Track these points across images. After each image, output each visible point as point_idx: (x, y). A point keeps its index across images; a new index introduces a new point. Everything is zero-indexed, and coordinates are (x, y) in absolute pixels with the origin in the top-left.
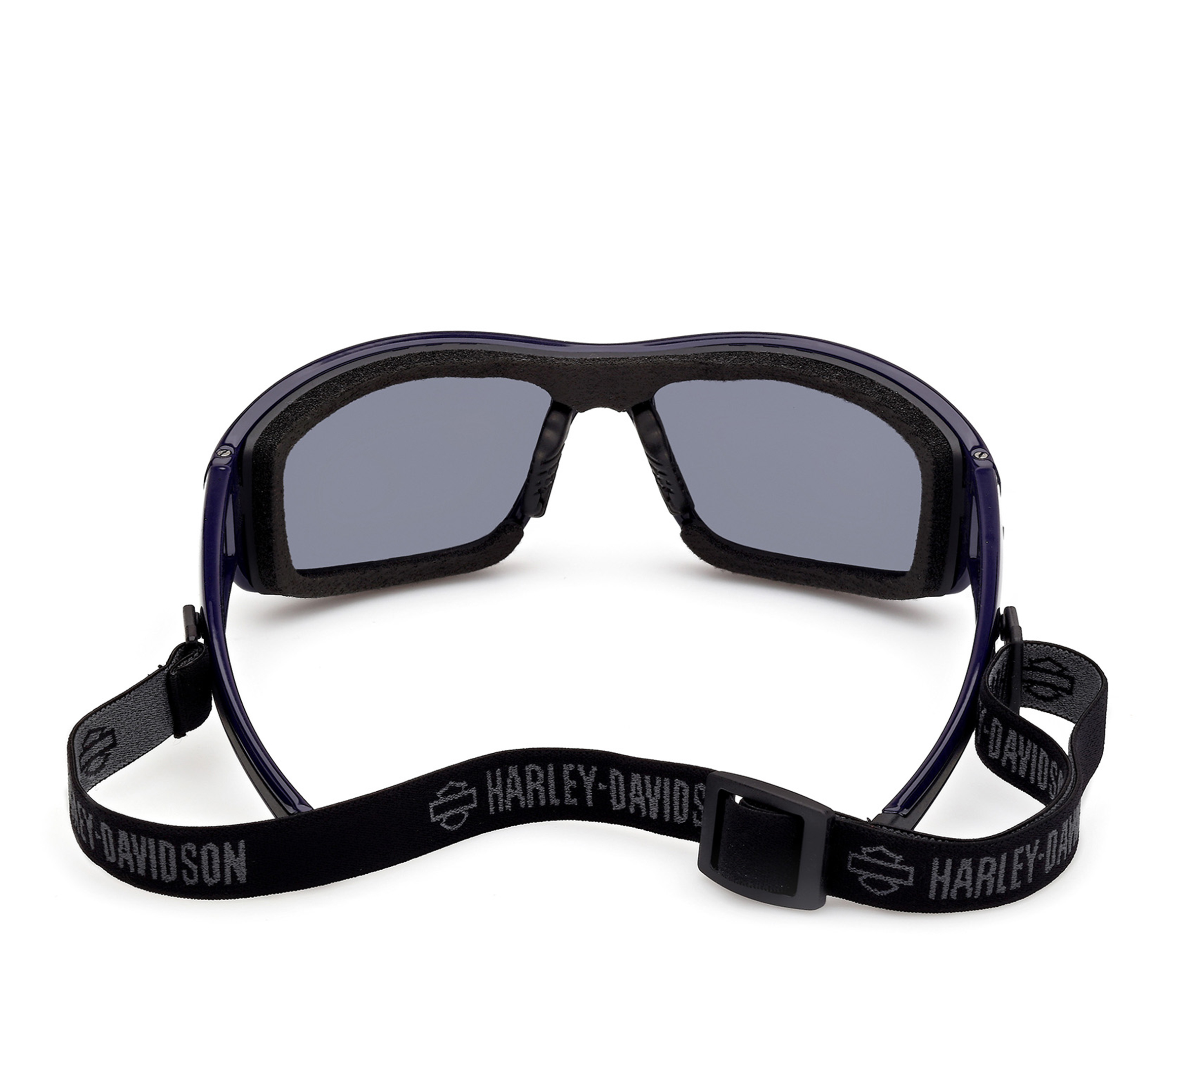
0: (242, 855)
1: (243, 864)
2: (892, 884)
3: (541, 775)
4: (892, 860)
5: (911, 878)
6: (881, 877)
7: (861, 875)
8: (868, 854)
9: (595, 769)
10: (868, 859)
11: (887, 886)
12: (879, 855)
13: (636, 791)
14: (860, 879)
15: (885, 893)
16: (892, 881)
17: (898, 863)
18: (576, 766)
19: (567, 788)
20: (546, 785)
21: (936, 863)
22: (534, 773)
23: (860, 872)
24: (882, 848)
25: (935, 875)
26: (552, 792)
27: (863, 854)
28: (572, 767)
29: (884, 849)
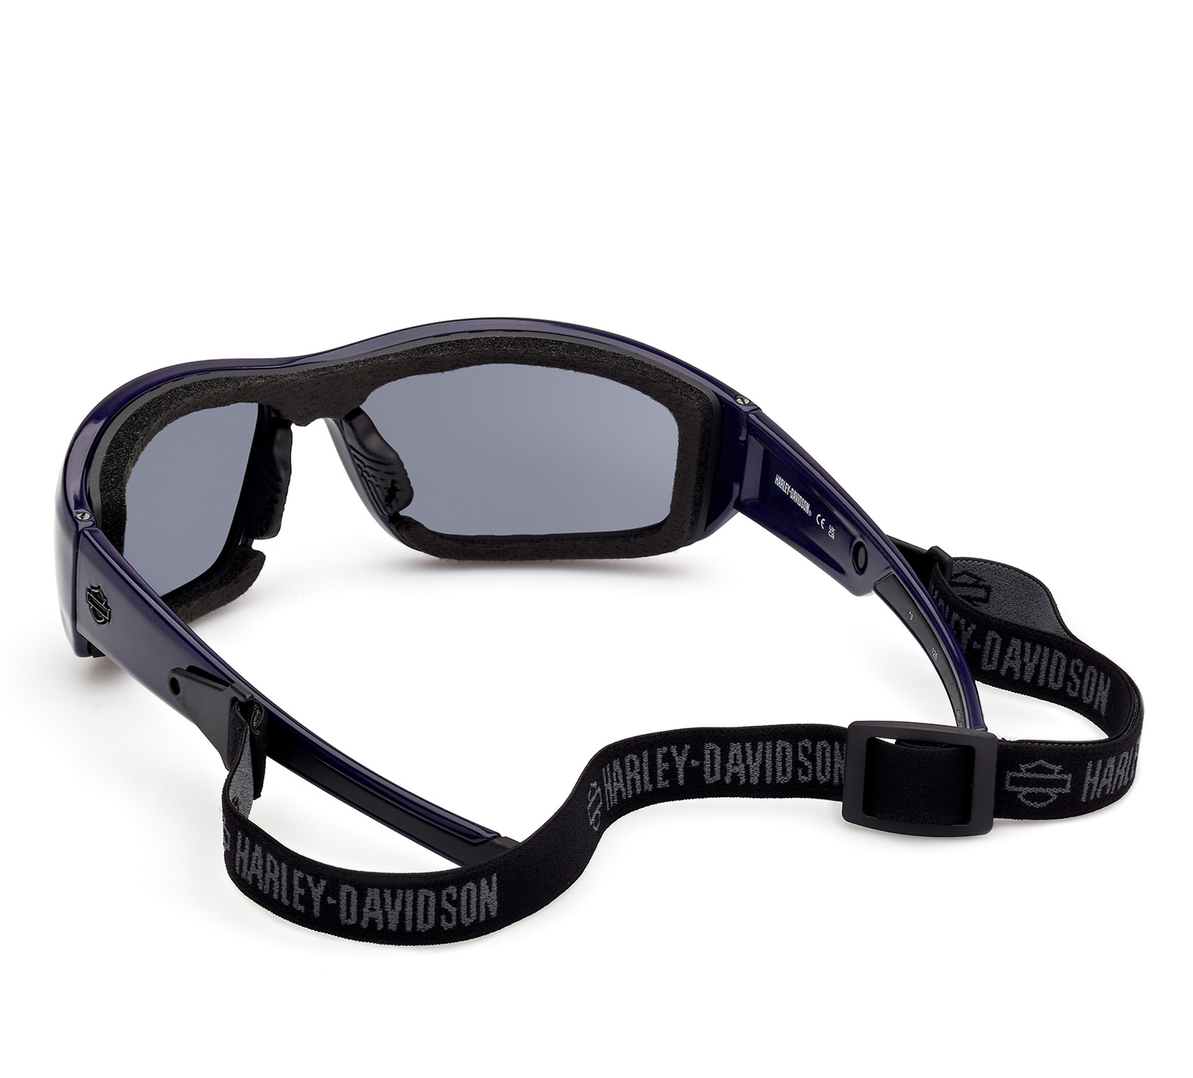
0: (495, 888)
1: (495, 897)
2: (1052, 794)
3: (637, 763)
4: (1051, 772)
5: (1068, 785)
6: (1037, 790)
7: (1021, 792)
8: (1027, 770)
9: (687, 747)
10: (1029, 775)
11: (1046, 797)
12: (1040, 769)
13: (735, 759)
14: (1020, 796)
15: (1044, 804)
16: (1050, 791)
17: (1058, 773)
18: (669, 749)
19: (659, 772)
20: (641, 773)
21: (1090, 764)
22: (632, 762)
23: (1020, 789)
24: (1042, 762)
25: (1088, 778)
26: (646, 778)
27: (1022, 771)
28: (665, 749)
29: (1044, 762)
